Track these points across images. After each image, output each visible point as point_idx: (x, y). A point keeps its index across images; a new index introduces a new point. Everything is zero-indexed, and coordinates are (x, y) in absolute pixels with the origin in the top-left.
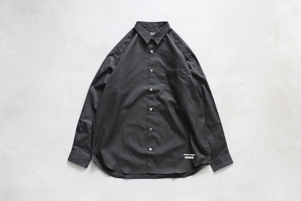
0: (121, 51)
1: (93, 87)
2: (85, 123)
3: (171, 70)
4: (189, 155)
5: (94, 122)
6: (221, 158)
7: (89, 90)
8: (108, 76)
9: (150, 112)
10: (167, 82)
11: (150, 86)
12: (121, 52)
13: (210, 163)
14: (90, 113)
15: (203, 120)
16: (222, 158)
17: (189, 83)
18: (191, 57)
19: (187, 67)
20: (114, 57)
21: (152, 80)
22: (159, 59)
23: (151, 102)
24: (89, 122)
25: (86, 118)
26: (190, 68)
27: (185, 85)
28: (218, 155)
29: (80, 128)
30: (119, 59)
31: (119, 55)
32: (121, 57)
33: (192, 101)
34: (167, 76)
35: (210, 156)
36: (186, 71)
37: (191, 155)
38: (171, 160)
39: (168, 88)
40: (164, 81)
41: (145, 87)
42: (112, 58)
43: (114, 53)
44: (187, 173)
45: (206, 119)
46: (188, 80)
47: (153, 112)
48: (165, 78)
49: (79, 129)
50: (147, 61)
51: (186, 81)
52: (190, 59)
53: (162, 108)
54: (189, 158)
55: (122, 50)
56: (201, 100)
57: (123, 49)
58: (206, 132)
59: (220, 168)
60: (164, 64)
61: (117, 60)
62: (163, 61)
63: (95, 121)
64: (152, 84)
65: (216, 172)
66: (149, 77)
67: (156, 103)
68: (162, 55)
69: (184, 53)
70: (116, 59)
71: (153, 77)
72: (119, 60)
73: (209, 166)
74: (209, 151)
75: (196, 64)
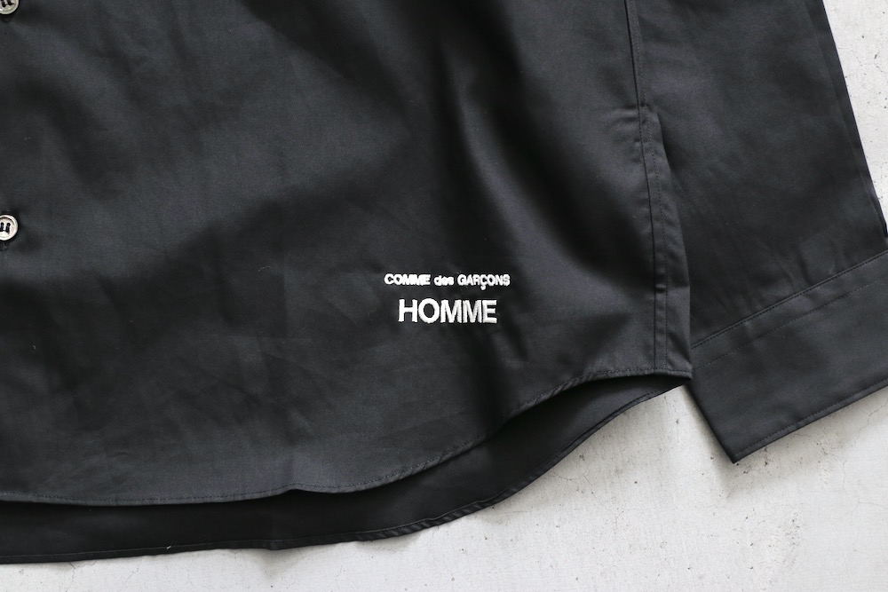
4: (442, 281)
6: (799, 302)
13: (685, 368)
16: (822, 306)
28: (767, 281)
35: (679, 282)
37: (464, 280)
38: (248, 348)
44: (429, 481)
54: (445, 312)
58: (634, 23)
59: (797, 419)
65: (756, 461)
73: (676, 403)
74: (676, 233)
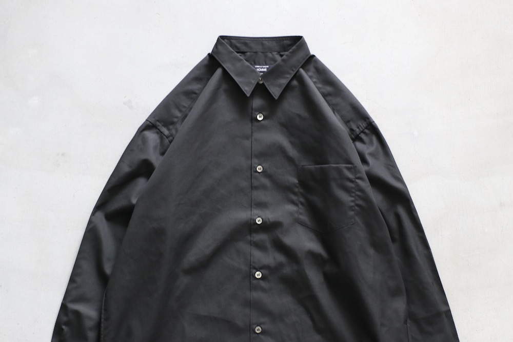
0: (177, 117)
1: (100, 215)
2: (77, 314)
3: (311, 166)
5: (103, 311)
7: (90, 222)
8: (141, 184)
9: (255, 282)
10: (302, 200)
11: (255, 211)
12: (175, 120)
14: (91, 285)
15: (400, 305)
17: (360, 202)
18: (367, 131)
19: (357, 160)
20: (157, 133)
21: (260, 196)
22: (279, 138)
23: (257, 255)
24: (88, 311)
25: (80, 299)
26: (364, 161)
27: (351, 208)
29: (64, 327)
30: (171, 138)
31: (171, 127)
32: (177, 131)
33: (371, 251)
34: (303, 183)
36: (354, 169)
39: (304, 218)
40: (294, 198)
41: (243, 215)
42: (151, 136)
43: (158, 121)
45: (409, 302)
46: (358, 196)
47: (262, 284)
48: (296, 190)
49: (63, 329)
50: (247, 143)
51: (353, 199)
52: (363, 136)
53: (288, 270)
55: (179, 114)
56: (393, 248)
57: (180, 111)
60: (292, 152)
61: (167, 141)
62: (291, 143)
63: (104, 309)
64: (262, 205)
66: (253, 188)
67: (272, 258)
68: (288, 127)
69: (347, 122)
70: (161, 139)
71: (264, 187)
72: (171, 142)
75: (380, 149)
